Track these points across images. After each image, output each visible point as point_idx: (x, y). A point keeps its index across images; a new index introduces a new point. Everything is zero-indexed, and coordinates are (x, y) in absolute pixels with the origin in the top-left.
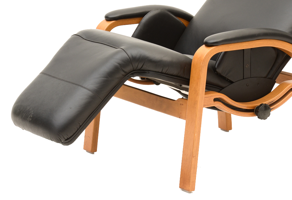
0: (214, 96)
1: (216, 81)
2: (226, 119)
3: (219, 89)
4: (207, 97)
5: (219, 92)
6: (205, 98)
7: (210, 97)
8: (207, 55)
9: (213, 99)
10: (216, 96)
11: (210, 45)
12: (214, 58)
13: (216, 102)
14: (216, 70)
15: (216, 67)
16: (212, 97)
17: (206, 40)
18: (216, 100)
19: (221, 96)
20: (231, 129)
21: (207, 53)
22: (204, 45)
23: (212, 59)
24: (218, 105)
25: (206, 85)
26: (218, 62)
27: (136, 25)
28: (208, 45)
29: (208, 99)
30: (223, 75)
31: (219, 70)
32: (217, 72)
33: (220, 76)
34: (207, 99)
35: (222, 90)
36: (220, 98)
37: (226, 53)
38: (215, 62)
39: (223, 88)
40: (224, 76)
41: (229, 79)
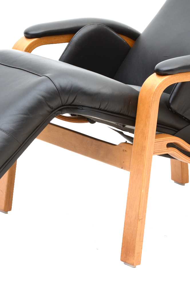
0: (168, 141)
1: (170, 120)
2: (182, 169)
3: (174, 131)
4: (158, 142)
5: (173, 135)
6: (155, 142)
7: (163, 141)
8: (158, 87)
9: (167, 144)
10: (169, 140)
11: (163, 73)
12: (168, 90)
13: (169, 148)
14: (170, 106)
15: (170, 102)
16: (165, 142)
17: (157, 66)
18: (169, 145)
19: (176, 140)
20: (187, 181)
21: (159, 83)
22: (155, 74)
23: (164, 91)
24: (172, 151)
25: (157, 126)
26: (173, 95)
27: (65, 45)
28: (161, 73)
29: (160, 144)
30: (179, 112)
31: (174, 107)
32: (171, 108)
33: (175, 114)
34: (158, 145)
35: (177, 132)
36: (175, 143)
37: (183, 84)
38: (169, 95)
39: (179, 130)
40: (181, 113)
41: (187, 117)
